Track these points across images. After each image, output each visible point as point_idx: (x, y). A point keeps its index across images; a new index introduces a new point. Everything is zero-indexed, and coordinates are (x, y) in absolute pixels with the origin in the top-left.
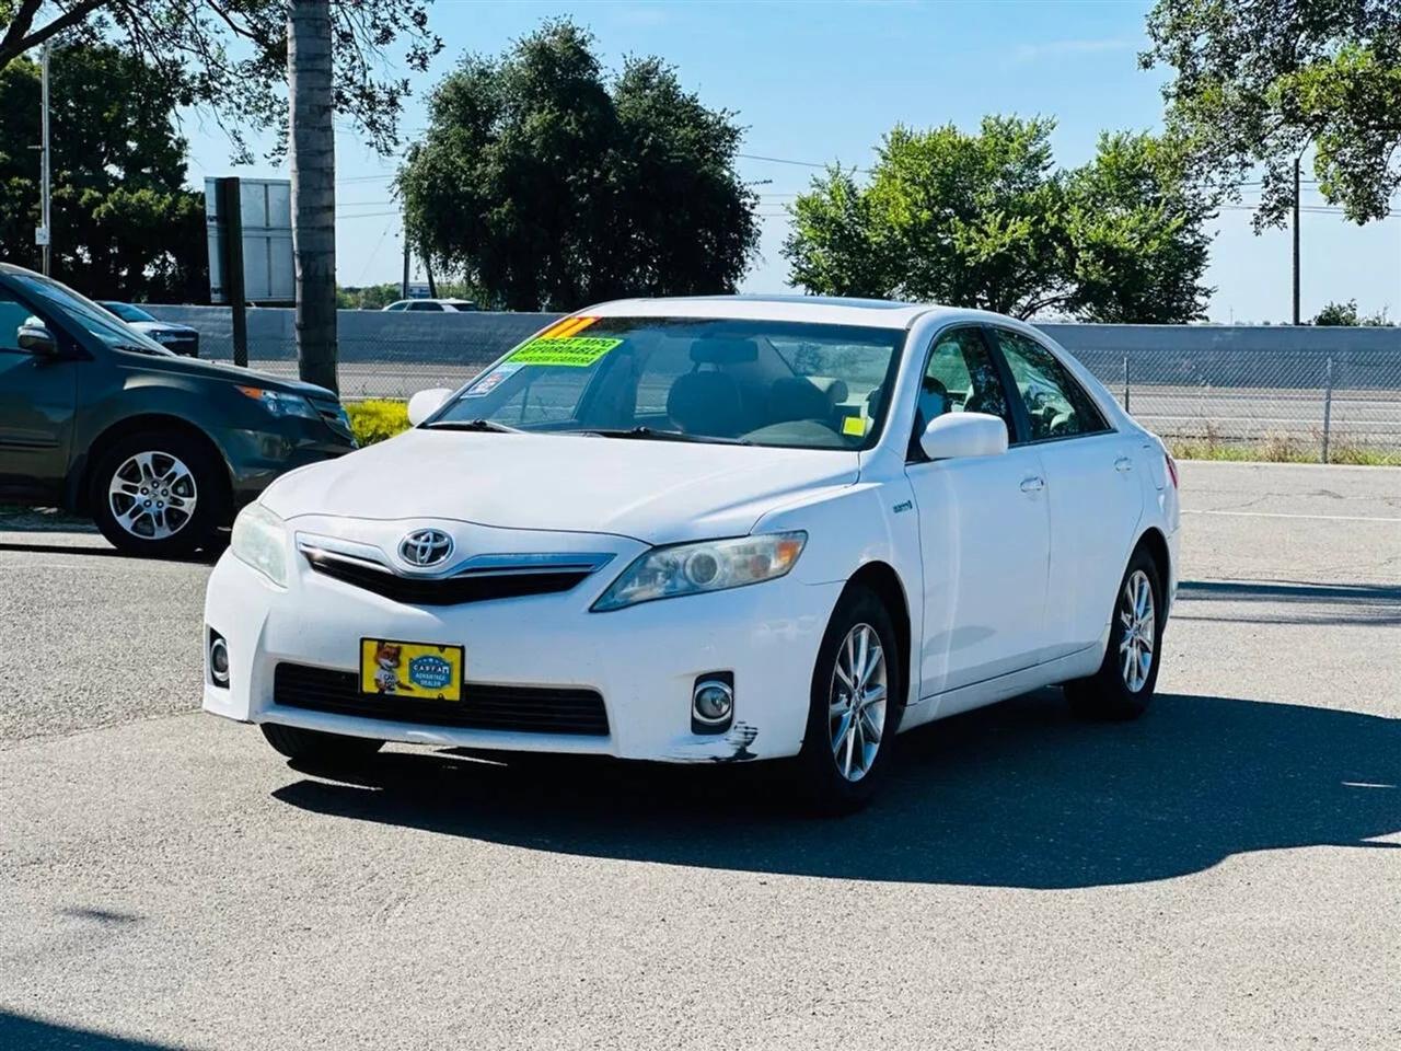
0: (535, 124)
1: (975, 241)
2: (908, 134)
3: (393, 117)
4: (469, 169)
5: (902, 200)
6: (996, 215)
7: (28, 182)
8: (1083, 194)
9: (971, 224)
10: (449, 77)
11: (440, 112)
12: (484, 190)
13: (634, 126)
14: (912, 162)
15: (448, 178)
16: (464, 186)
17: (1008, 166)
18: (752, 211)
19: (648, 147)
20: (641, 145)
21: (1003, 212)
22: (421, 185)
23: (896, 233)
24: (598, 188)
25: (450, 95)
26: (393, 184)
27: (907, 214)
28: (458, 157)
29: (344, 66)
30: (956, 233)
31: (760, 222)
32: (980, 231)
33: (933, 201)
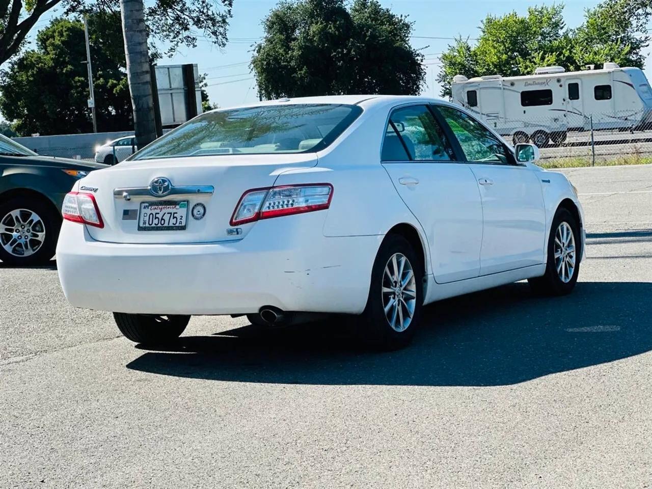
0: (314, 30)
1: (529, 67)
2: (494, 19)
3: (225, 29)
4: (285, 54)
5: (492, 50)
6: (539, 54)
7: (83, 79)
8: (581, 39)
9: (526, 59)
10: (273, 11)
11: (270, 28)
12: (293, 63)
13: (361, 27)
14: (496, 32)
15: (275, 59)
16: (283, 62)
17: (543, 29)
18: (421, 63)
19: (369, 36)
20: (365, 36)
21: (542, 52)
22: (263, 64)
23: (491, 67)
24: (347, 58)
25: (274, 20)
26: (250, 64)
27: (495, 57)
28: (280, 48)
29: (199, 6)
30: (520, 64)
31: (425, 68)
32: (531, 62)
33: (508, 50)
